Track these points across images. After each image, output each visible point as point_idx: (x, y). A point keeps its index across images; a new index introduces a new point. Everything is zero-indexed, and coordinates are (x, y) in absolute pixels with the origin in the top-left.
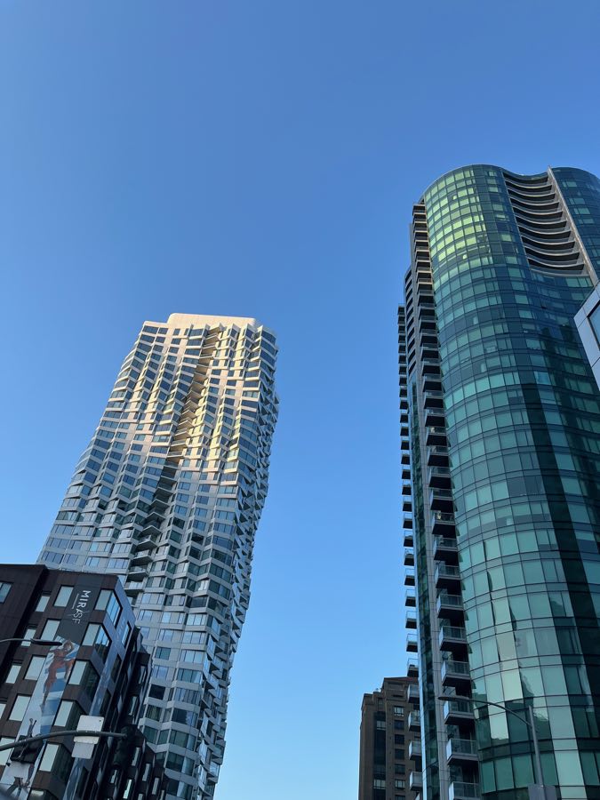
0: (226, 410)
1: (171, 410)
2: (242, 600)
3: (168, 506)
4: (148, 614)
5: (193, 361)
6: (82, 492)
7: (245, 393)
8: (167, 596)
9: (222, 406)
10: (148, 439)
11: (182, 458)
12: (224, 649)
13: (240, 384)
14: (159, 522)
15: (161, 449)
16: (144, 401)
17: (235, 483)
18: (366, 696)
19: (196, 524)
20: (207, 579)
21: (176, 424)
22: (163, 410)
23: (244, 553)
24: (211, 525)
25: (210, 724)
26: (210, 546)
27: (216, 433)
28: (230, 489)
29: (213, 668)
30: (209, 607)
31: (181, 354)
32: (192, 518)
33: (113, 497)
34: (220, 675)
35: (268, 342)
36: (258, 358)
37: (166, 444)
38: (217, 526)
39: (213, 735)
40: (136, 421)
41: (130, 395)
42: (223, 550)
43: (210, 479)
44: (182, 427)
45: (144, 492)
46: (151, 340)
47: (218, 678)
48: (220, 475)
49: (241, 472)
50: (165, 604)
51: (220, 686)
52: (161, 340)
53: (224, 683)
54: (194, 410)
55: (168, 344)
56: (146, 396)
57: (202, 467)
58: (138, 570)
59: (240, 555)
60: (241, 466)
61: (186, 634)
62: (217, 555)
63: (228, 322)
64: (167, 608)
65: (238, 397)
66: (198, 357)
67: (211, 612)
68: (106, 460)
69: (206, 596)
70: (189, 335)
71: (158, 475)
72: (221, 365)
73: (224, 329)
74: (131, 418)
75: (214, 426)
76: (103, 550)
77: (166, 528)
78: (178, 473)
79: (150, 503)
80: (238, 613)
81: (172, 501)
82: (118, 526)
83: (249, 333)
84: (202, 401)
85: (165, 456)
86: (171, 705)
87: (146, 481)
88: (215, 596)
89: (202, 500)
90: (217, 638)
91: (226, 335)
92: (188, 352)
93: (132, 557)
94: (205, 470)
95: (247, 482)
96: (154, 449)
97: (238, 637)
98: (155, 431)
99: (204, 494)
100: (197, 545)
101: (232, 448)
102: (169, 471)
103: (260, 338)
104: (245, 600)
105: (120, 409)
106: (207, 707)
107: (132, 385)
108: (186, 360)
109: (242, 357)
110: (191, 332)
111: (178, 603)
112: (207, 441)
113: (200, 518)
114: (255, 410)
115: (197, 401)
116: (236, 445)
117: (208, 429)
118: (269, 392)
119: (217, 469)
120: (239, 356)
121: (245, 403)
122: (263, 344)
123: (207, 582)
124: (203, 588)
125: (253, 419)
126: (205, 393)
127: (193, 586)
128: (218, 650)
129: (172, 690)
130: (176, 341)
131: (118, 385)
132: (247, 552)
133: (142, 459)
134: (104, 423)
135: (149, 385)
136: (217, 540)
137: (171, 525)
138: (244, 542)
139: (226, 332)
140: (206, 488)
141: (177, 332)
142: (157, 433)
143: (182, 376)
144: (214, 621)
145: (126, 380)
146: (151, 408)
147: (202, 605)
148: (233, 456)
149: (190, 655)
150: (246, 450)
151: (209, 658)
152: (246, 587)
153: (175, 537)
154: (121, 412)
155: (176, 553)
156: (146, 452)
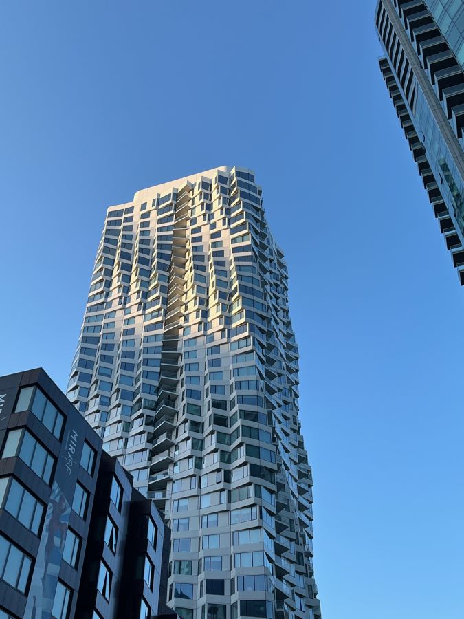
0: (217, 264)
4: (183, 503)
6: (80, 394)
7: (234, 241)
8: (200, 478)
10: (139, 320)
11: (181, 327)
13: (225, 234)
15: (157, 325)
16: (126, 284)
17: (246, 334)
19: (214, 389)
20: (240, 445)
21: (165, 296)
22: (147, 287)
24: (231, 386)
26: (236, 408)
28: (243, 343)
35: (247, 181)
36: (238, 199)
37: (160, 319)
38: (239, 385)
40: (121, 306)
41: (109, 284)
42: (253, 408)
43: (218, 339)
44: (173, 296)
46: (118, 223)
47: (292, 562)
48: (227, 332)
49: (252, 321)
50: (200, 486)
51: (297, 572)
52: (130, 219)
53: (303, 570)
56: (127, 279)
57: (205, 329)
58: (160, 458)
60: (249, 315)
62: (246, 415)
64: (204, 490)
65: (227, 246)
66: (173, 223)
68: (98, 355)
69: (245, 463)
70: (158, 205)
71: (158, 353)
73: (193, 186)
74: (116, 305)
75: (208, 284)
77: (180, 404)
78: (180, 344)
79: (156, 383)
82: (126, 418)
83: (221, 179)
84: (187, 263)
85: (162, 331)
86: (236, 598)
88: (255, 461)
89: (215, 363)
90: (274, 511)
92: (160, 221)
93: (151, 446)
94: (209, 332)
95: (262, 331)
96: (147, 328)
97: (311, 520)
98: (144, 309)
99: (215, 356)
100: (220, 412)
101: (233, 299)
102: (170, 345)
103: (235, 179)
105: (102, 300)
110: (158, 201)
111: (214, 481)
113: (216, 383)
114: (249, 253)
116: (237, 294)
117: (203, 290)
119: (222, 327)
121: (235, 250)
122: (240, 184)
123: (243, 448)
124: (240, 456)
125: (250, 264)
127: (228, 457)
128: (280, 528)
129: (233, 581)
130: (145, 215)
131: (94, 278)
132: (290, 417)
133: (137, 342)
136: (242, 399)
137: (186, 399)
139: (196, 188)
140: (216, 349)
141: (144, 206)
142: (148, 311)
143: (159, 246)
145: (101, 269)
148: (237, 307)
150: (251, 297)
151: (271, 537)
152: (303, 460)
153: (193, 409)
154: (103, 303)
155: (200, 428)
156: (140, 333)
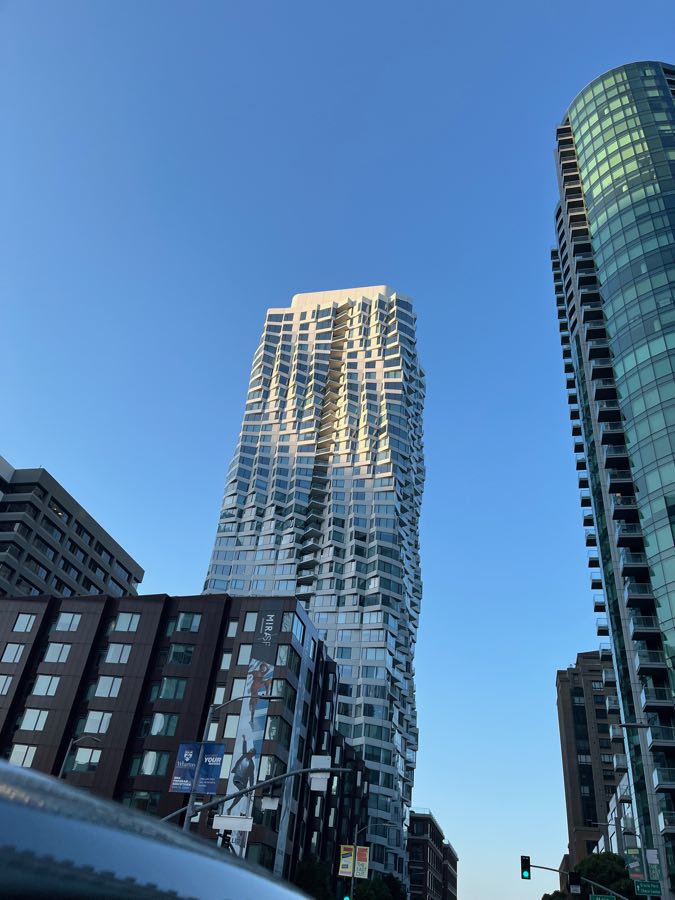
0: (369, 396)
1: (311, 405)
2: (414, 590)
3: (325, 507)
4: (323, 616)
5: (325, 347)
6: (237, 502)
7: (387, 375)
8: (339, 597)
9: (365, 392)
10: (293, 438)
11: (331, 454)
12: (404, 644)
13: (379, 365)
14: (319, 523)
15: (308, 448)
16: (283, 398)
17: (390, 474)
18: (560, 673)
19: (357, 521)
20: (376, 576)
21: (319, 419)
22: (303, 406)
23: (410, 544)
24: (372, 521)
25: (401, 715)
26: (375, 543)
27: (362, 423)
28: (386, 482)
29: (395, 662)
30: (383, 603)
31: (312, 340)
32: (352, 516)
33: (269, 504)
34: (404, 669)
35: (404, 311)
36: (395, 332)
37: (313, 442)
38: (379, 521)
39: (405, 723)
40: (277, 421)
41: (266, 394)
42: (389, 545)
43: (364, 473)
44: (325, 421)
45: (299, 495)
46: (277, 329)
47: (402, 671)
48: (373, 468)
49: (396, 462)
50: (338, 605)
51: (405, 678)
52: (288, 328)
53: (408, 675)
54: (335, 401)
55: (296, 331)
56: (283, 393)
57: (353, 461)
58: (306, 574)
59: (407, 546)
60: (394, 456)
61: (364, 632)
62: (383, 551)
63: (357, 295)
64: (341, 609)
65: (380, 379)
66: (330, 342)
67: (386, 609)
68: (255, 466)
69: (378, 593)
70: (317, 318)
71: (309, 475)
72: (356, 347)
73: (353, 304)
74: (272, 419)
75: (359, 415)
76: (269, 557)
77: (327, 529)
78: (329, 471)
79: (307, 505)
80: (413, 604)
81: (329, 500)
82: (278, 532)
83: (381, 304)
84: (341, 390)
85: (314, 454)
86: (360, 700)
87: (299, 483)
88: (387, 592)
89: (359, 496)
90: (395, 633)
91: (356, 311)
92: (319, 337)
93: (298, 562)
94: (356, 464)
95: (403, 471)
96: (301, 449)
97: (416, 627)
98: (299, 429)
99: (360, 490)
100: (361, 543)
101: (381, 437)
102: (319, 471)
103: (395, 308)
104: (417, 590)
105: (260, 411)
106: (396, 700)
107: (267, 383)
108: (318, 346)
109: (378, 334)
110: (318, 313)
111: (351, 603)
112: (354, 434)
113: (360, 515)
114: (400, 392)
115: (336, 390)
116: (385, 434)
117: (353, 420)
118: (413, 368)
119: (369, 462)
120: (374, 333)
121: (388, 385)
122: (400, 314)
123: (377, 579)
124: (374, 586)
125: (399, 403)
126: (344, 381)
127: (363, 585)
128: (398, 645)
129: (359, 687)
130: (304, 327)
131: (253, 386)
132: (413, 542)
133: (291, 462)
134: (246, 428)
135: (284, 381)
136: (380, 536)
137: (332, 526)
138: (409, 532)
139: (356, 308)
140: (361, 482)
141: (303, 316)
142: (302, 431)
143: (317, 366)
144: (391, 618)
145: (260, 378)
146: (290, 405)
147: (375, 602)
148: (384, 446)
149: (371, 653)
150: (397, 437)
151: (391, 654)
152: (417, 577)
153: (338, 536)
154: (260, 414)
155: (341, 553)
156: (294, 453)
